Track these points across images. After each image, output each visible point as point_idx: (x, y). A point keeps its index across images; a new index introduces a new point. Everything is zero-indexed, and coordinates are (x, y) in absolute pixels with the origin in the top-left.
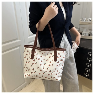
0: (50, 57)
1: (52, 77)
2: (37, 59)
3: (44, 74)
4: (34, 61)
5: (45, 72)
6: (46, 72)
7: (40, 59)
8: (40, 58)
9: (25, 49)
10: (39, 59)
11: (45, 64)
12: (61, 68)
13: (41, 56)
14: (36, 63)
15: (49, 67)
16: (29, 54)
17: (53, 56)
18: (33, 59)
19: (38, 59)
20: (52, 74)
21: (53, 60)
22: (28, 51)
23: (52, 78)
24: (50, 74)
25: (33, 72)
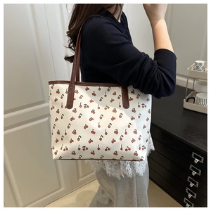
0: (112, 101)
1: (121, 149)
2: (81, 106)
3: (101, 139)
4: (75, 111)
5: (104, 135)
6: (106, 134)
7: (88, 107)
8: (89, 104)
9: (52, 87)
10: (86, 106)
11: (101, 118)
12: (144, 127)
13: (91, 101)
14: (80, 117)
15: (111, 122)
16: (62, 98)
17: (119, 98)
18: (73, 109)
19: (83, 106)
20: (121, 139)
21: (120, 106)
22: (58, 92)
23: (124, 149)
24: (118, 140)
25: (75, 138)
